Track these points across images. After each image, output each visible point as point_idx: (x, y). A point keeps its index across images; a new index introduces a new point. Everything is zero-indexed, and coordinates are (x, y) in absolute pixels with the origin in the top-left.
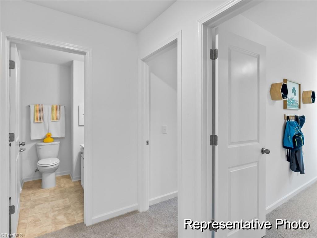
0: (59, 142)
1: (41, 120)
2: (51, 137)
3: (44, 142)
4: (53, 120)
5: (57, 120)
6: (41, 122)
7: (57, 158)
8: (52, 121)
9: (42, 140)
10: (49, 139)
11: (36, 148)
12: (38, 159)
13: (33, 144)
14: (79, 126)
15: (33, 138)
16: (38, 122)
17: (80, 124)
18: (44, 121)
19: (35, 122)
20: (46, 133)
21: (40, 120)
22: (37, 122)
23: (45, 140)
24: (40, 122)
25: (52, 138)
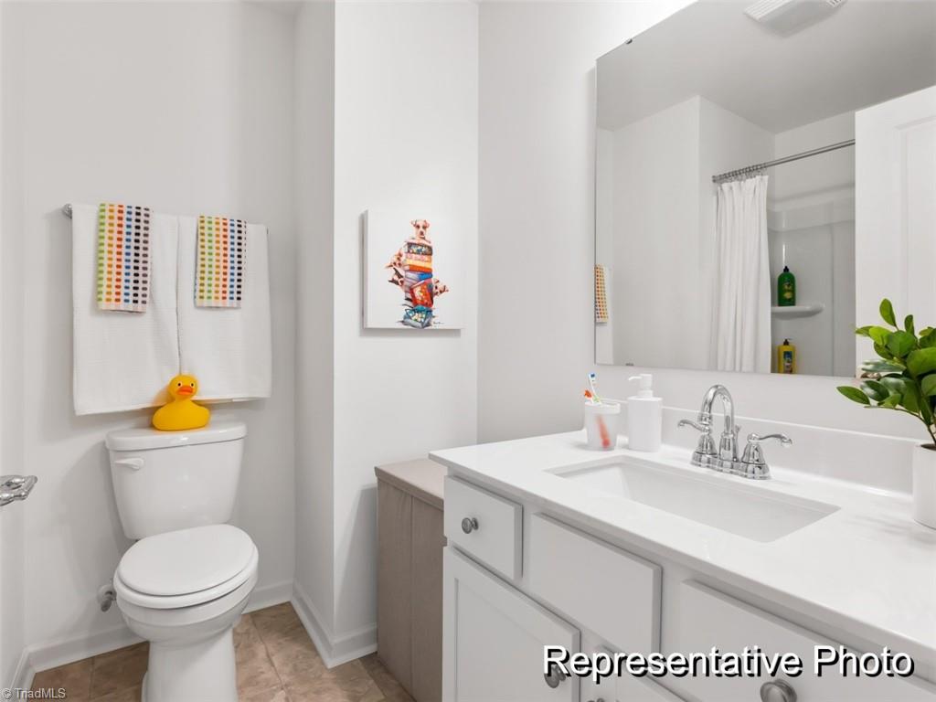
0: (238, 430)
1: (140, 298)
2: (195, 397)
3: (152, 426)
4: (205, 302)
5: (228, 302)
6: (139, 307)
7: (241, 526)
8: (202, 308)
9: (148, 418)
10: (186, 409)
11: (107, 464)
12: (124, 541)
13: (89, 440)
14: (366, 331)
15: (89, 402)
16: (122, 306)
17: (371, 324)
18: (153, 302)
19: (103, 305)
20: (168, 376)
21: (131, 298)
22: (113, 305)
23: (159, 413)
24: (131, 306)
25: (199, 403)
